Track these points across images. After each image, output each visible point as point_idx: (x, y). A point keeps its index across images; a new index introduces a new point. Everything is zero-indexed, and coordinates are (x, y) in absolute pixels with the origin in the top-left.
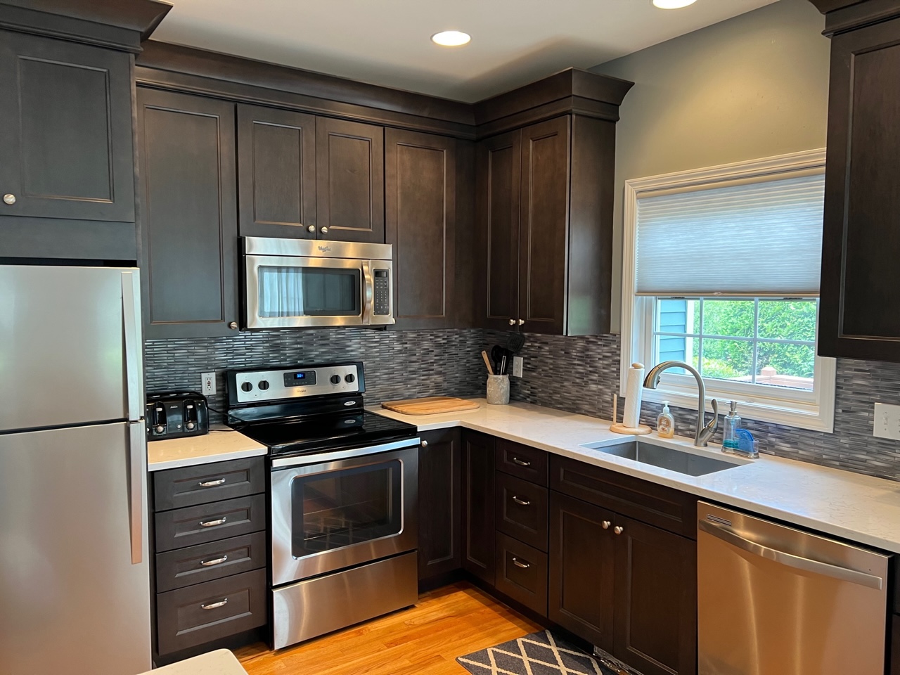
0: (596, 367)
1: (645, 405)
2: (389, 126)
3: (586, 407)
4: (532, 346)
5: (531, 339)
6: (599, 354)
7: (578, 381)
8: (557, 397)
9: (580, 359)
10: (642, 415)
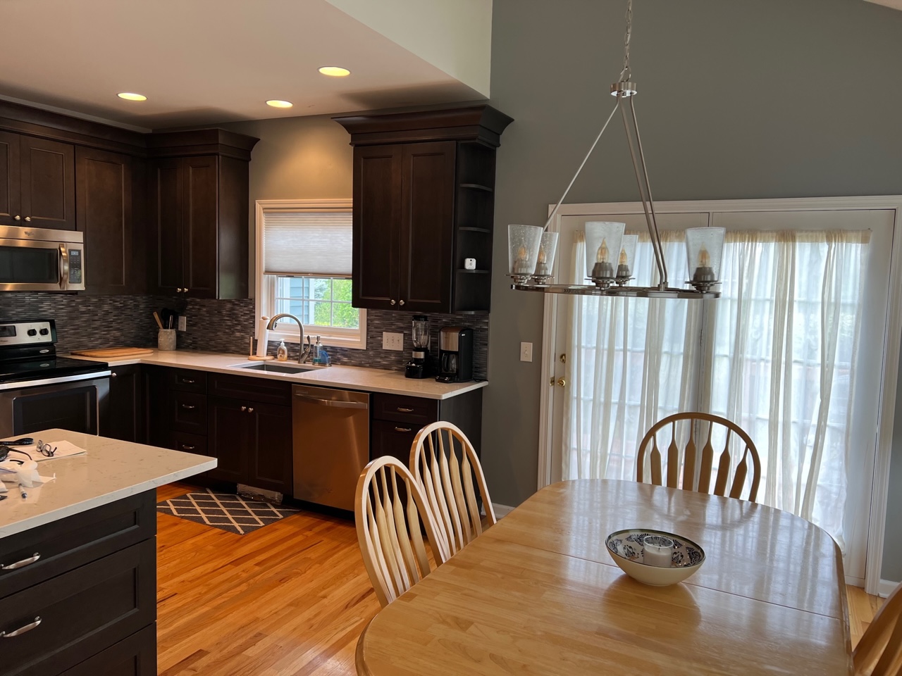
0: (239, 321)
1: (270, 343)
2: (78, 145)
3: (233, 348)
4: (193, 308)
5: (193, 303)
6: (241, 312)
7: (227, 331)
8: (212, 343)
9: (229, 316)
10: (268, 350)
